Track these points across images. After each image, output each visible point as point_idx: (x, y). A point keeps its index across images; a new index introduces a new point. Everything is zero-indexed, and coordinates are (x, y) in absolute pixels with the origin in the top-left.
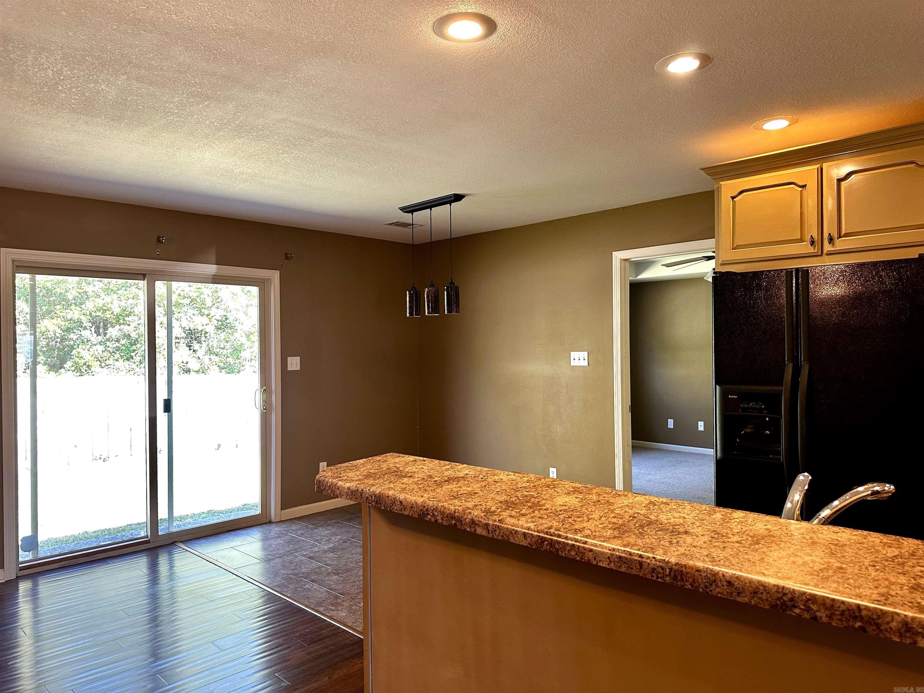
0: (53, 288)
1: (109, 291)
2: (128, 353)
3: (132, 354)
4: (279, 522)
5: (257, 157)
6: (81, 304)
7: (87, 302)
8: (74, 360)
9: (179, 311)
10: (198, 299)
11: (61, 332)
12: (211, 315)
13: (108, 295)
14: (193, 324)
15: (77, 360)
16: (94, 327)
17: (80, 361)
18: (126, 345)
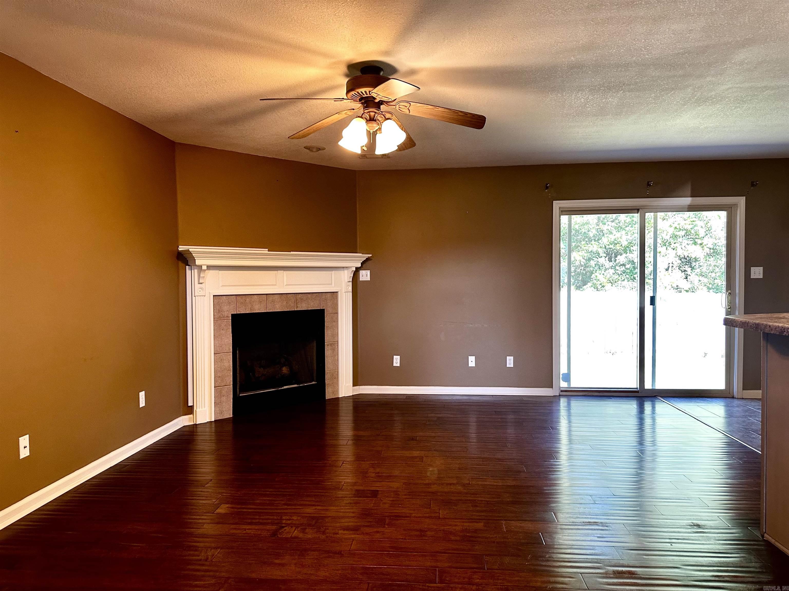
0: (579, 229)
1: (619, 228)
2: (632, 275)
3: (635, 276)
4: (741, 398)
5: (716, 115)
6: (598, 240)
7: (603, 238)
8: (593, 282)
9: (675, 242)
10: (692, 230)
11: (585, 261)
12: (703, 244)
13: (619, 231)
14: (688, 252)
15: (595, 282)
16: (607, 257)
17: (597, 283)
18: (630, 269)
